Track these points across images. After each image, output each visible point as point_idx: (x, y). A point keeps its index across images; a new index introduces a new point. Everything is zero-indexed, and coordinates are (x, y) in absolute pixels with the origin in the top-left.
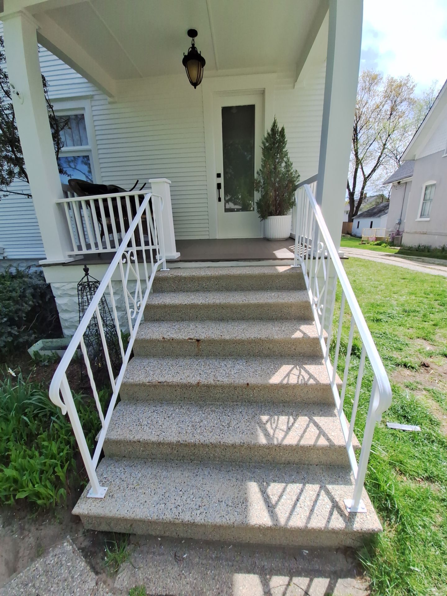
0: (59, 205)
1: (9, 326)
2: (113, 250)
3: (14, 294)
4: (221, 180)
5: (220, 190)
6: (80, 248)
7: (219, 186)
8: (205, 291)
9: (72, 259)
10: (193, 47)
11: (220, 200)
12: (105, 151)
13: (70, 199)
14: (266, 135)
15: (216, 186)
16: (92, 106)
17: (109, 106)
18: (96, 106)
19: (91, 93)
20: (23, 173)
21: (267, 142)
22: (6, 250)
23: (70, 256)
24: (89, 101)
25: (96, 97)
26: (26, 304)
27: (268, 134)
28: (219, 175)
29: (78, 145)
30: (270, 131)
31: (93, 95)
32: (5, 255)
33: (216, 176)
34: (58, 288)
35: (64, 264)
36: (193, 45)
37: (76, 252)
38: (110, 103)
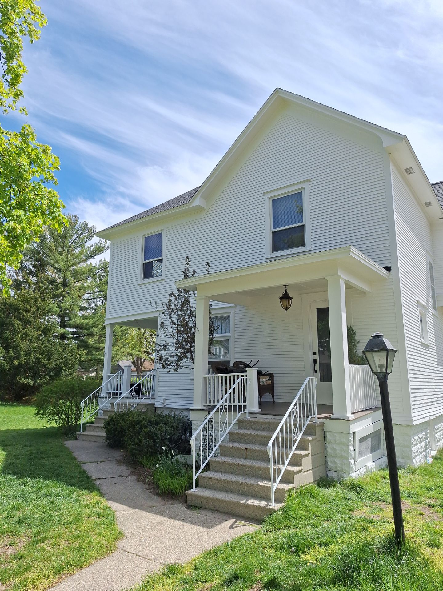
0: (205, 378)
1: (169, 442)
2: (214, 404)
3: (174, 425)
4: (317, 357)
5: (316, 364)
6: (210, 402)
7: (315, 361)
8: (263, 431)
9: (205, 408)
10: (286, 292)
11: (316, 372)
13: (210, 376)
15: (312, 361)
16: (235, 311)
17: (245, 311)
18: (237, 311)
20: (192, 359)
22: (167, 401)
23: (204, 406)
24: (234, 308)
25: (238, 306)
26: (178, 431)
28: (315, 354)
29: (224, 333)
32: (165, 404)
33: (312, 353)
34: (195, 424)
35: (200, 410)
36: (286, 290)
37: (208, 404)
38: (245, 309)
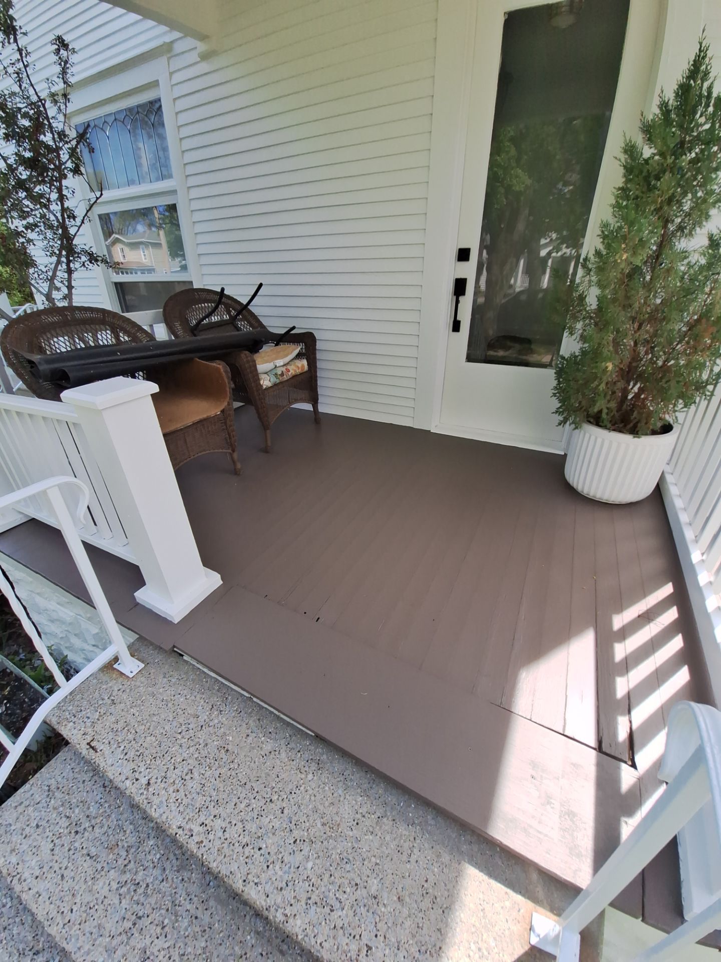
4: (469, 270)
5: (461, 298)
7: (460, 287)
11: (456, 326)
12: (205, 191)
14: (653, 111)
15: (450, 287)
16: (171, 74)
17: (204, 67)
18: (179, 70)
19: (167, 39)
21: (650, 140)
24: (163, 60)
25: (179, 47)
27: (664, 106)
28: (463, 255)
30: (670, 96)
31: (172, 42)
33: (454, 254)
38: (205, 57)
